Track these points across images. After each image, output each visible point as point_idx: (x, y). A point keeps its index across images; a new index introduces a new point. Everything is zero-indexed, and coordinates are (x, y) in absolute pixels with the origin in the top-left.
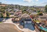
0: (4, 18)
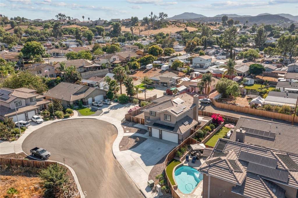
0: (115, 99)
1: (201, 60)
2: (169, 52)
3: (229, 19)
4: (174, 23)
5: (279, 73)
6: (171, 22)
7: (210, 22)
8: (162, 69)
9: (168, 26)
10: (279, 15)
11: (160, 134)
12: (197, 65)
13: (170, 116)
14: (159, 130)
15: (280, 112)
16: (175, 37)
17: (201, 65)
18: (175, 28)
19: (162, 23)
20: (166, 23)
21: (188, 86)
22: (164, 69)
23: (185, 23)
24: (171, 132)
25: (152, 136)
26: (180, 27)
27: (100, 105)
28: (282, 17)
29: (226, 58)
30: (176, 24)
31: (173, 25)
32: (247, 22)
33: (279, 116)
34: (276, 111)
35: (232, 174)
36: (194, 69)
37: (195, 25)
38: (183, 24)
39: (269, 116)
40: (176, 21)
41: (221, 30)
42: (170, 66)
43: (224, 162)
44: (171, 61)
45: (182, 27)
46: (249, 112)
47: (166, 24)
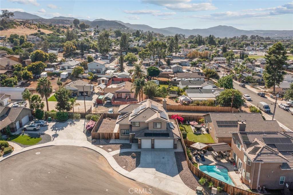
0: (48, 118)
1: (97, 66)
2: (54, 58)
3: (80, 23)
4: (23, 23)
5: (170, 74)
6: (18, 22)
7: (63, 25)
8: (62, 77)
9: (16, 26)
10: (117, 22)
11: (153, 143)
12: (93, 70)
13: (161, 123)
14: (152, 139)
15: (209, 106)
16: (34, 40)
17: (97, 70)
18: (26, 29)
19: (7, 23)
20: (12, 23)
21: (114, 92)
22: (65, 77)
23: (36, 25)
24: (168, 138)
25: (142, 148)
26: (31, 29)
27: (38, 128)
28: (119, 23)
29: (110, 62)
30: (25, 25)
31: (22, 26)
32: (97, 27)
33: (210, 109)
34: (204, 105)
35: (278, 156)
36: (98, 75)
37: (47, 28)
38: (35, 26)
39: (202, 110)
40: (24, 21)
41: (77, 34)
42: (71, 74)
43: (264, 148)
44: (62, 67)
45: (34, 28)
46: (186, 109)
47: (12, 25)
